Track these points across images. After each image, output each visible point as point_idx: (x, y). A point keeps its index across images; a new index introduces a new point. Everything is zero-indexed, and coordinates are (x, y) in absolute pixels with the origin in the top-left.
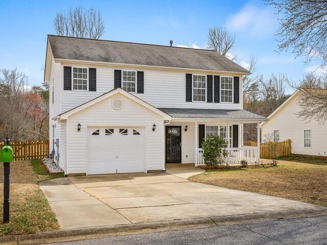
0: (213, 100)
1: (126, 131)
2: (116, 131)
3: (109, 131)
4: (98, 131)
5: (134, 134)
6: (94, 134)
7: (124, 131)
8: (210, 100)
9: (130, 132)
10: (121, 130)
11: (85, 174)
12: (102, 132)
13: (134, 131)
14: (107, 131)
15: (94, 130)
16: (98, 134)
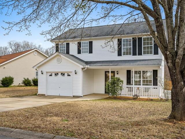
0: (137, 54)
1: (64, 74)
2: (60, 74)
3: (56, 74)
4: (52, 74)
5: (68, 76)
6: (50, 75)
7: (63, 74)
8: (134, 54)
9: (66, 75)
10: (62, 74)
11: (45, 95)
12: (53, 75)
13: (68, 74)
14: (55, 74)
15: (50, 74)
16: (52, 76)
